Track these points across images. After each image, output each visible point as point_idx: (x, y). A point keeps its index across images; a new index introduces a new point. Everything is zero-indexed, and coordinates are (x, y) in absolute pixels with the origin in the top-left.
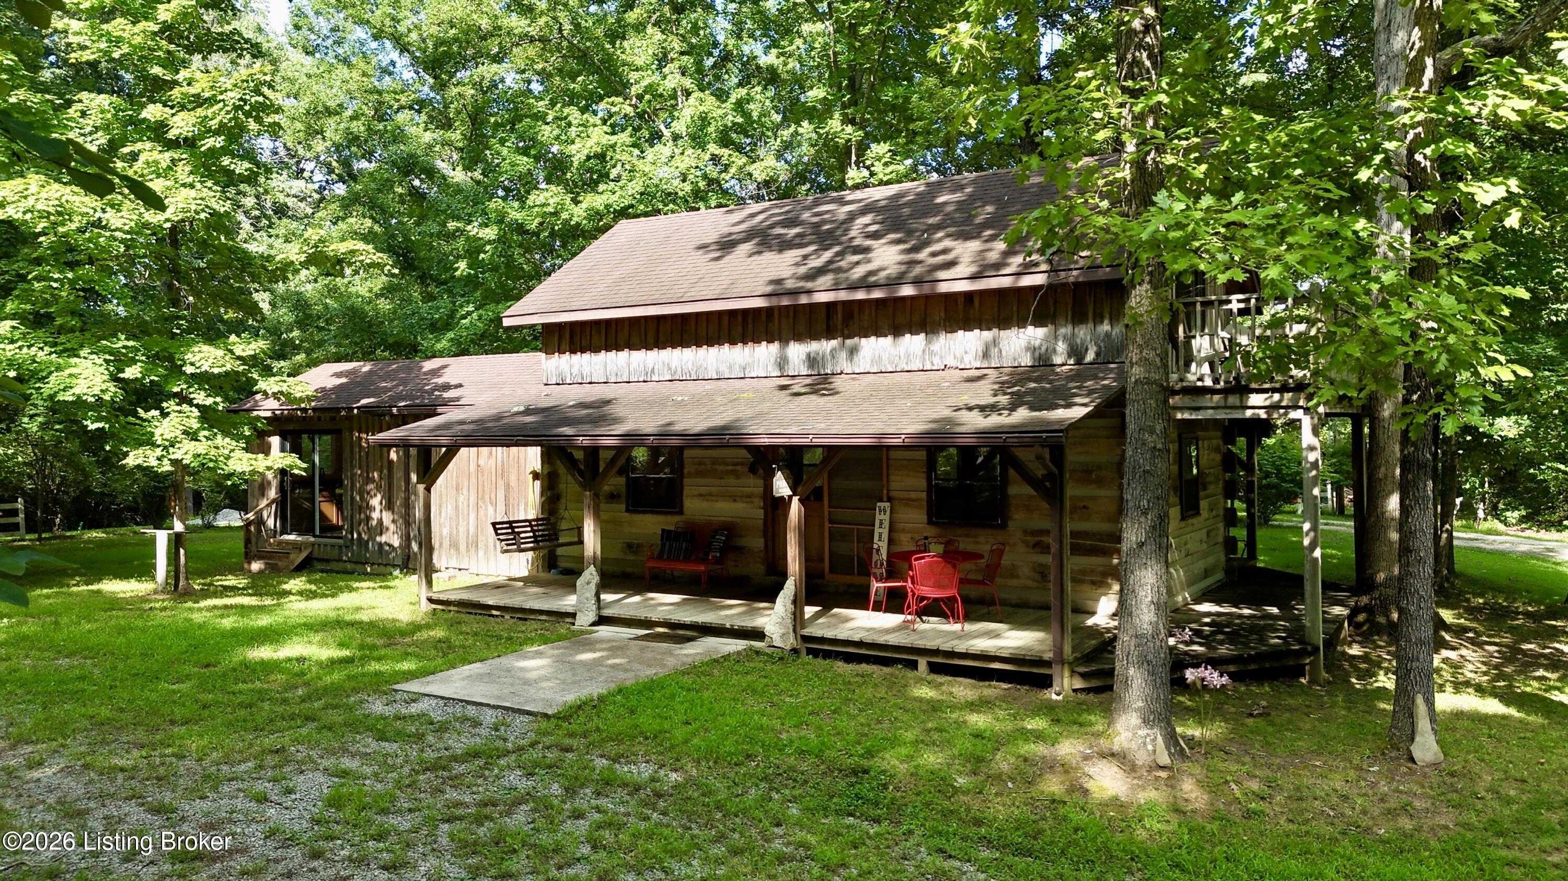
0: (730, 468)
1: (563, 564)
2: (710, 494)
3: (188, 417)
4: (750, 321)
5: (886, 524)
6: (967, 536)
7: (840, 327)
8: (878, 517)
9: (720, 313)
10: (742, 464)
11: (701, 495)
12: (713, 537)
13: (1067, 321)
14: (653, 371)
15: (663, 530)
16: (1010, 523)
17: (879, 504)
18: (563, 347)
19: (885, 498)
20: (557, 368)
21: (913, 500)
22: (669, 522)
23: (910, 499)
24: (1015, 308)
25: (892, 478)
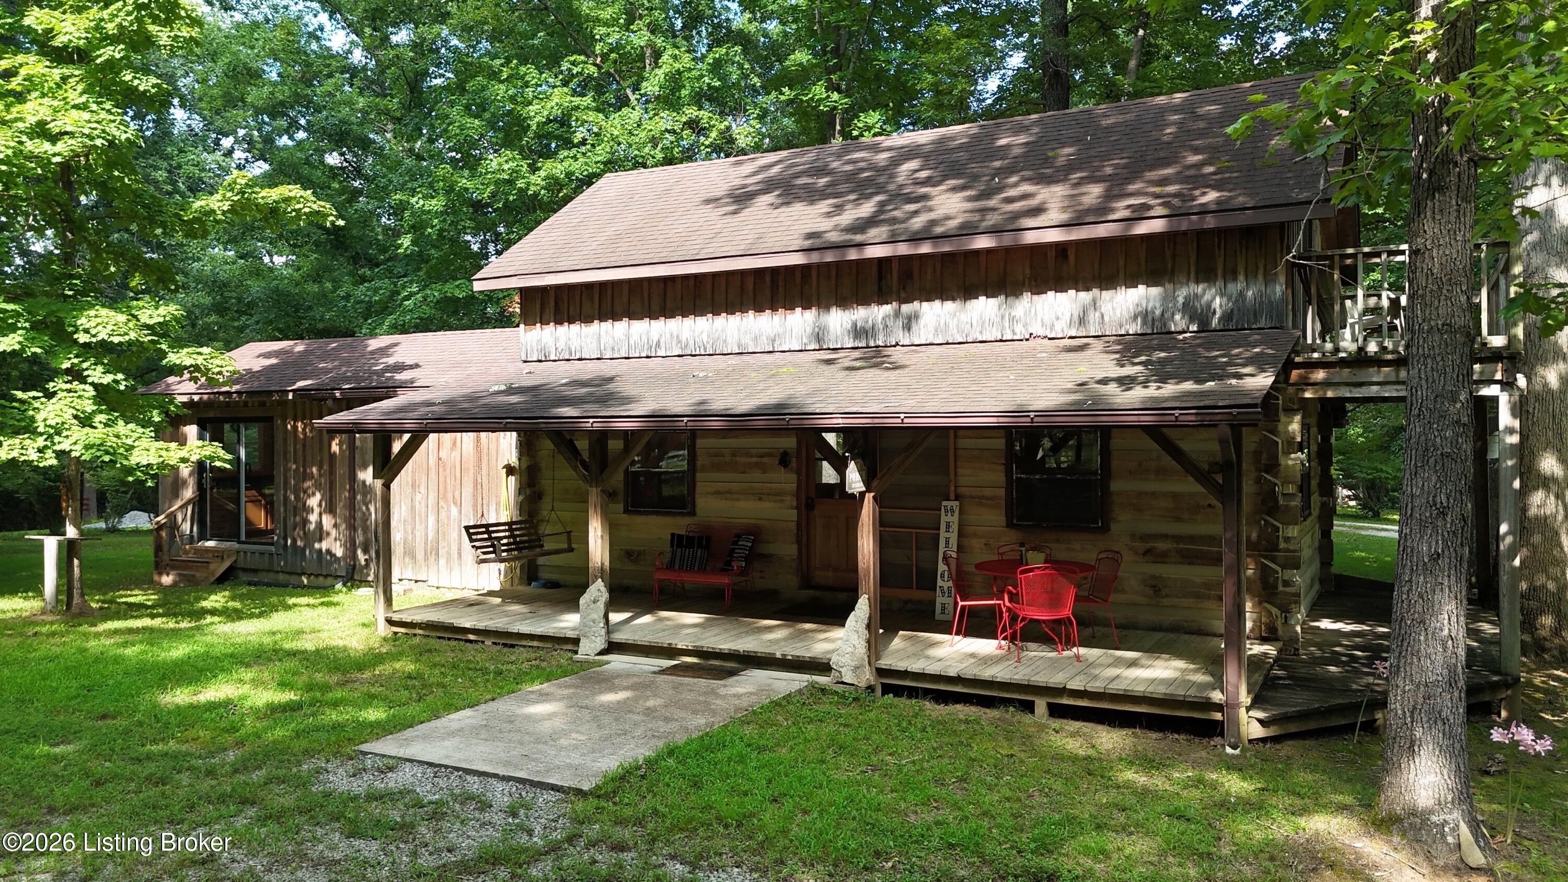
0: (754, 460)
1: (545, 575)
2: (730, 492)
3: (80, 397)
4: (781, 283)
5: (955, 527)
6: (1058, 541)
7: (895, 289)
8: (944, 519)
9: (742, 273)
10: (770, 455)
11: (718, 493)
12: (735, 543)
13: (1188, 281)
14: (658, 344)
15: (673, 535)
16: (1113, 526)
17: (944, 503)
18: (546, 316)
19: (952, 496)
20: (539, 341)
21: (987, 498)
22: (680, 525)
23: (983, 497)
24: (1122, 263)
25: (960, 471)
